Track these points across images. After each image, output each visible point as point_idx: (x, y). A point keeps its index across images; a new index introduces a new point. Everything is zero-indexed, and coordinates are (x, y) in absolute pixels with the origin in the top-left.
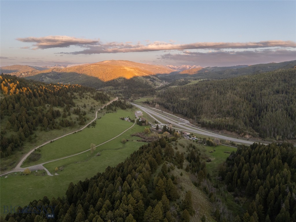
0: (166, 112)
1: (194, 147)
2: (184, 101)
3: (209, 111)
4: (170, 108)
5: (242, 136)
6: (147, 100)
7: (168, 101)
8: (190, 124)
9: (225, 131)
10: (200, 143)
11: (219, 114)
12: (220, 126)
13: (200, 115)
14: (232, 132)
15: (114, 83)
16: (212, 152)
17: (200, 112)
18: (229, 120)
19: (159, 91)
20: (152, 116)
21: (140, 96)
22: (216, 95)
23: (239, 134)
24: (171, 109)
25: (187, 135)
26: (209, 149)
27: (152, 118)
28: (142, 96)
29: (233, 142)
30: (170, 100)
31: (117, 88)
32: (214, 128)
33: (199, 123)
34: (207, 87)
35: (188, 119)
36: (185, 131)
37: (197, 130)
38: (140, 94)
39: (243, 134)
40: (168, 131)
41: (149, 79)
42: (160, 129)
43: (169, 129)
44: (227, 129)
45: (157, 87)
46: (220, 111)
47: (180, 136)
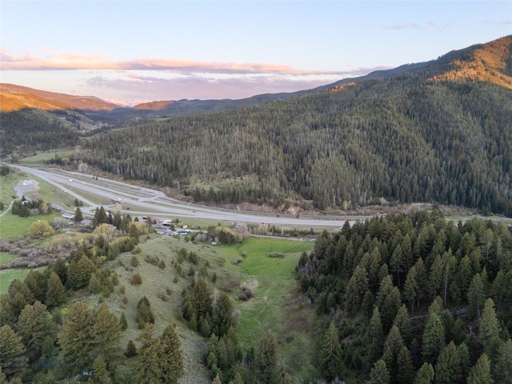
0: (106, 178)
2: (147, 152)
3: (204, 168)
4: (114, 168)
5: (283, 211)
6: (56, 156)
7: (109, 154)
8: (167, 198)
9: (246, 205)
10: (201, 241)
11: (225, 172)
12: (234, 194)
13: (186, 176)
14: (260, 205)
16: (239, 261)
17: (185, 170)
18: (250, 181)
19: (86, 138)
20: (66, 190)
21: (38, 149)
22: (213, 135)
23: (276, 207)
24: (118, 171)
25: (164, 225)
26: (228, 253)
27: (67, 195)
28: (45, 149)
29: (273, 227)
30: (114, 152)
32: (223, 200)
33: (186, 194)
34: (190, 124)
35: (160, 189)
36: (156, 216)
37: (185, 209)
38: (39, 146)
39: (283, 206)
40: (110, 221)
41: (65, 118)
42: (87, 218)
43: (113, 217)
44: (249, 199)
45: (84, 131)
46: (227, 166)
47: (146, 230)
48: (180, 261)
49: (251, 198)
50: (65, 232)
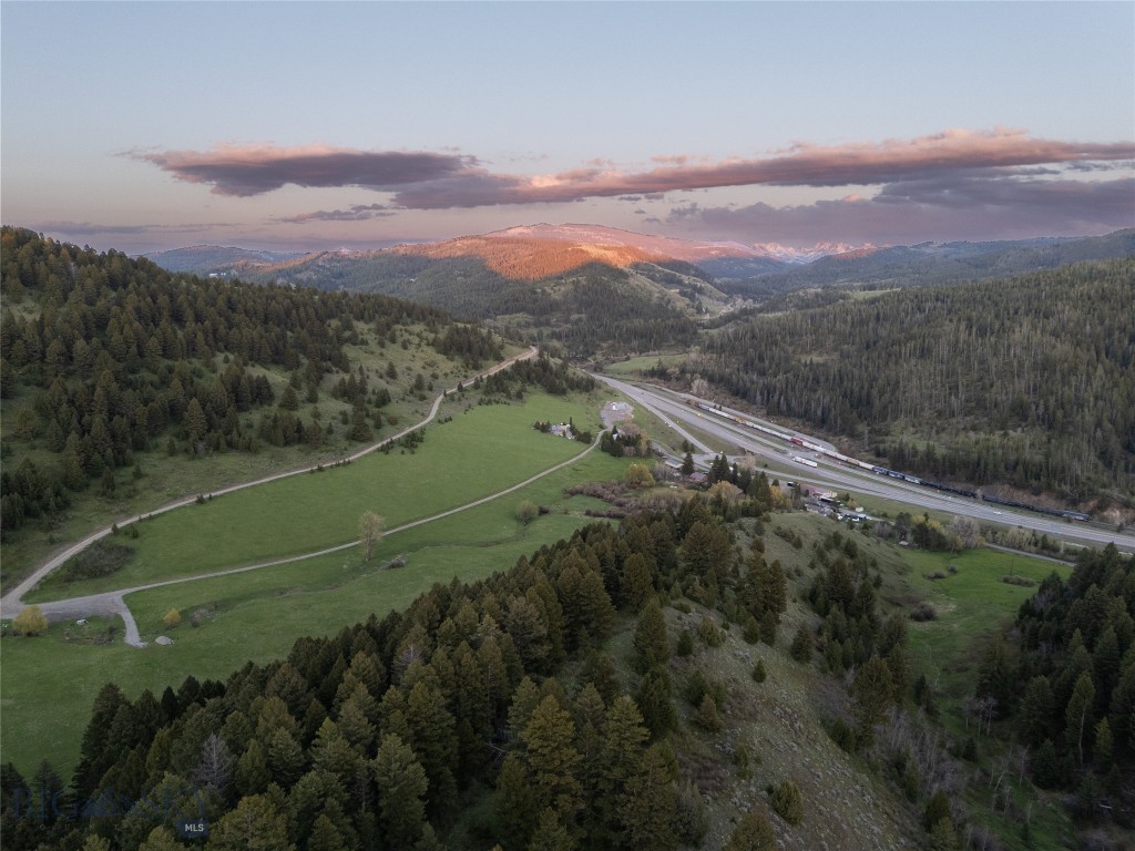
0: (735, 409)
1: (850, 550)
2: (818, 365)
3: (927, 404)
4: (752, 393)
5: (1091, 513)
6: (660, 363)
7: (746, 365)
8: (839, 456)
9: (1002, 491)
10: (880, 535)
11: (972, 417)
12: (979, 464)
13: (885, 419)
14: (1036, 493)
15: (535, 301)
16: (938, 576)
17: (885, 407)
18: (1023, 441)
19: (710, 331)
21: (633, 350)
22: (963, 336)
23: (1074, 503)
24: (759, 398)
25: (823, 500)
26: (925, 562)
28: (643, 350)
29: (1044, 537)
30: (756, 361)
31: (543, 319)
32: (952, 473)
33: (879, 454)
34: (919, 309)
35: (831, 438)
36: (811, 484)
37: (869, 480)
38: (635, 343)
39: (1093, 504)
40: (733, 480)
41: (678, 290)
42: (700, 471)
43: (739, 474)
44: (1013, 479)
45: (708, 317)
46: (978, 406)
47: (789, 502)
48: (828, 547)
49: (1016, 476)
50: (668, 486)
